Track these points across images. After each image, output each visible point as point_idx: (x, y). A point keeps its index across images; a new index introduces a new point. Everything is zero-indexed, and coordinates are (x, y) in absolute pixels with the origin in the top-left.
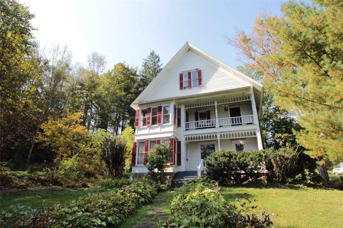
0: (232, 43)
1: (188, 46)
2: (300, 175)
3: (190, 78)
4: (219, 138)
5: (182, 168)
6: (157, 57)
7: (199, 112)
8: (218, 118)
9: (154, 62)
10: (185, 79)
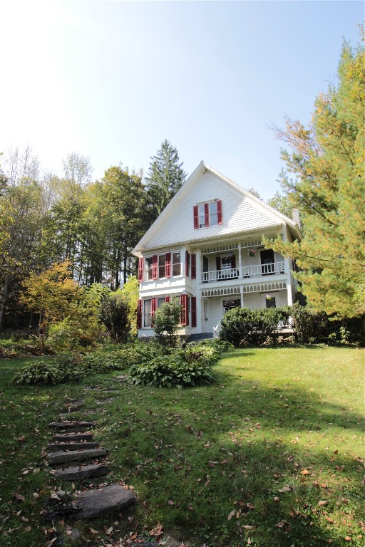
0: (284, 137)
2: (334, 334)
3: (207, 212)
4: (242, 292)
5: (198, 330)
6: (173, 151)
7: (222, 257)
8: (242, 265)
9: (170, 161)
10: (201, 214)
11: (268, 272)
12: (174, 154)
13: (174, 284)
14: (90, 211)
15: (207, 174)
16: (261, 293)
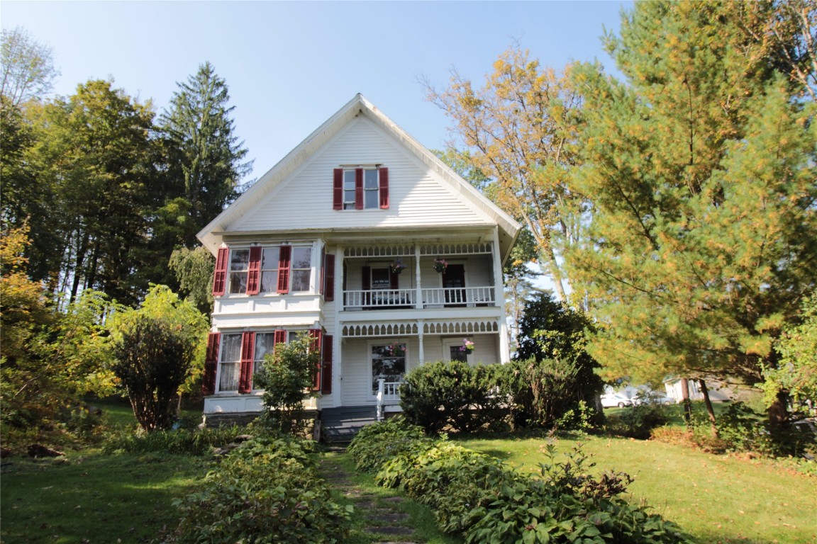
0: (438, 100)
1: (361, 104)
2: (571, 412)
3: (359, 183)
4: (421, 332)
5: (335, 400)
6: (220, 85)
7: (373, 266)
8: (422, 285)
9: (211, 99)
10: (348, 185)
11: (456, 303)
12: (221, 89)
13: (293, 307)
14: (41, 150)
15: (362, 119)
16: (443, 337)
